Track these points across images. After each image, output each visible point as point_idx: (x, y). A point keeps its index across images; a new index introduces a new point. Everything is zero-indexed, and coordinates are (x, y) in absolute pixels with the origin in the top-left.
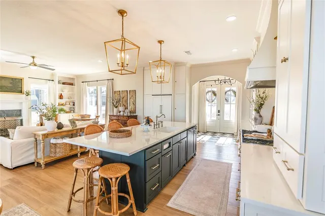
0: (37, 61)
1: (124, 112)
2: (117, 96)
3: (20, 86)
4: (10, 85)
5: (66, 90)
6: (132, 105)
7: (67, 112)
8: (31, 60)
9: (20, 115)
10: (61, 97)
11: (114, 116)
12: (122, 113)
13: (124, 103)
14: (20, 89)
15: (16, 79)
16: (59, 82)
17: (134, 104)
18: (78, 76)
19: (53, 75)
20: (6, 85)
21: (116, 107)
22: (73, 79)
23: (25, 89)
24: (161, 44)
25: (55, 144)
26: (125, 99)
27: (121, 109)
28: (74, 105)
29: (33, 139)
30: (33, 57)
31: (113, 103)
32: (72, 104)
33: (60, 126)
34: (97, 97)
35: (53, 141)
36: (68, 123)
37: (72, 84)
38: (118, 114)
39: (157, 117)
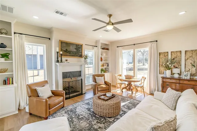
2: (163, 58)
3: (81, 51)
4: (75, 50)
5: (104, 54)
7: (105, 72)
9: (80, 76)
10: (101, 60)
12: (176, 76)
13: (175, 64)
14: (80, 54)
15: (78, 45)
20: (72, 50)
22: (108, 45)
26: (177, 60)
28: (108, 66)
30: (110, 16)
37: (108, 49)
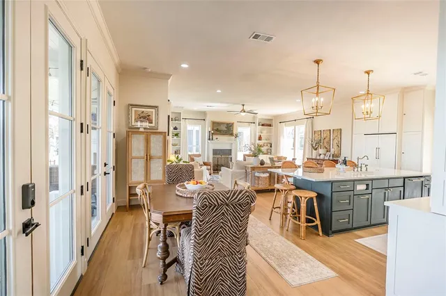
0: (246, 108)
1: (325, 155)
2: (317, 137)
3: (232, 130)
4: (226, 129)
5: (265, 132)
6: (336, 147)
7: (264, 154)
8: (241, 108)
9: (230, 154)
10: (260, 138)
11: (313, 159)
12: (322, 157)
13: (325, 144)
14: (231, 132)
15: (229, 124)
16: (259, 125)
17: (339, 146)
18: (276, 117)
19: (254, 117)
20: (223, 129)
21: (316, 149)
22: (271, 120)
23: (235, 132)
24: (369, 74)
25: (258, 177)
26: (327, 140)
27: (321, 151)
28: (271, 146)
29: (244, 171)
30: (243, 105)
31: (312, 145)
32: (269, 145)
33: (262, 163)
34: (294, 139)
35: (257, 174)
36: (269, 162)
37: (270, 125)
38: (318, 158)
39: (358, 159)
